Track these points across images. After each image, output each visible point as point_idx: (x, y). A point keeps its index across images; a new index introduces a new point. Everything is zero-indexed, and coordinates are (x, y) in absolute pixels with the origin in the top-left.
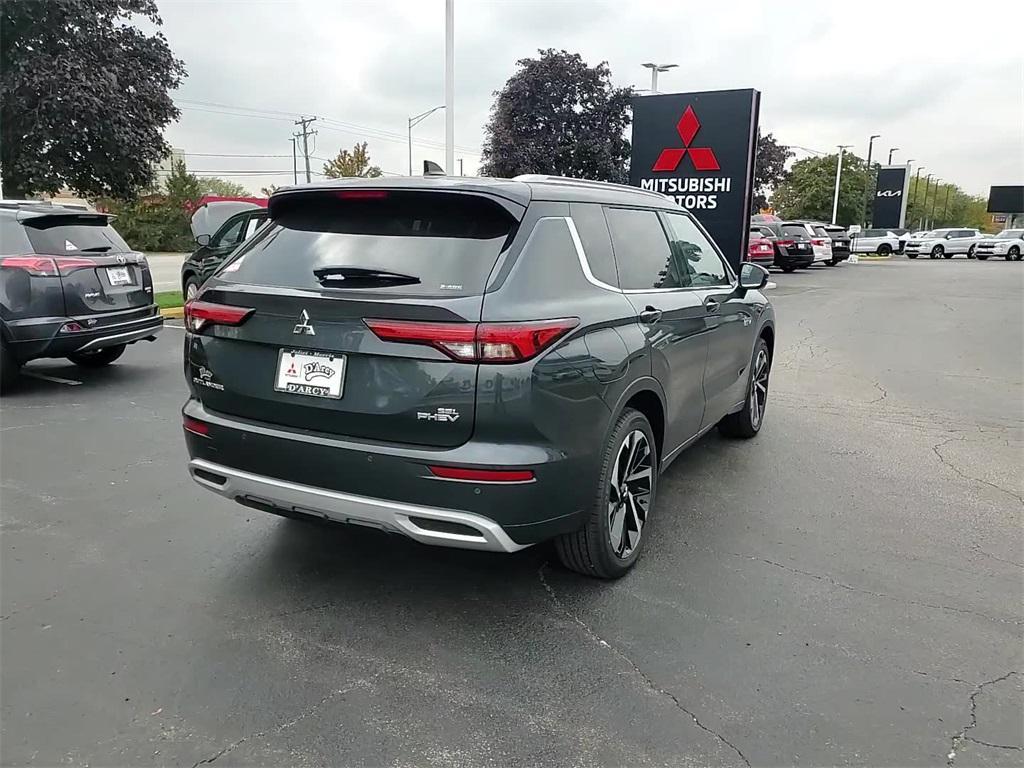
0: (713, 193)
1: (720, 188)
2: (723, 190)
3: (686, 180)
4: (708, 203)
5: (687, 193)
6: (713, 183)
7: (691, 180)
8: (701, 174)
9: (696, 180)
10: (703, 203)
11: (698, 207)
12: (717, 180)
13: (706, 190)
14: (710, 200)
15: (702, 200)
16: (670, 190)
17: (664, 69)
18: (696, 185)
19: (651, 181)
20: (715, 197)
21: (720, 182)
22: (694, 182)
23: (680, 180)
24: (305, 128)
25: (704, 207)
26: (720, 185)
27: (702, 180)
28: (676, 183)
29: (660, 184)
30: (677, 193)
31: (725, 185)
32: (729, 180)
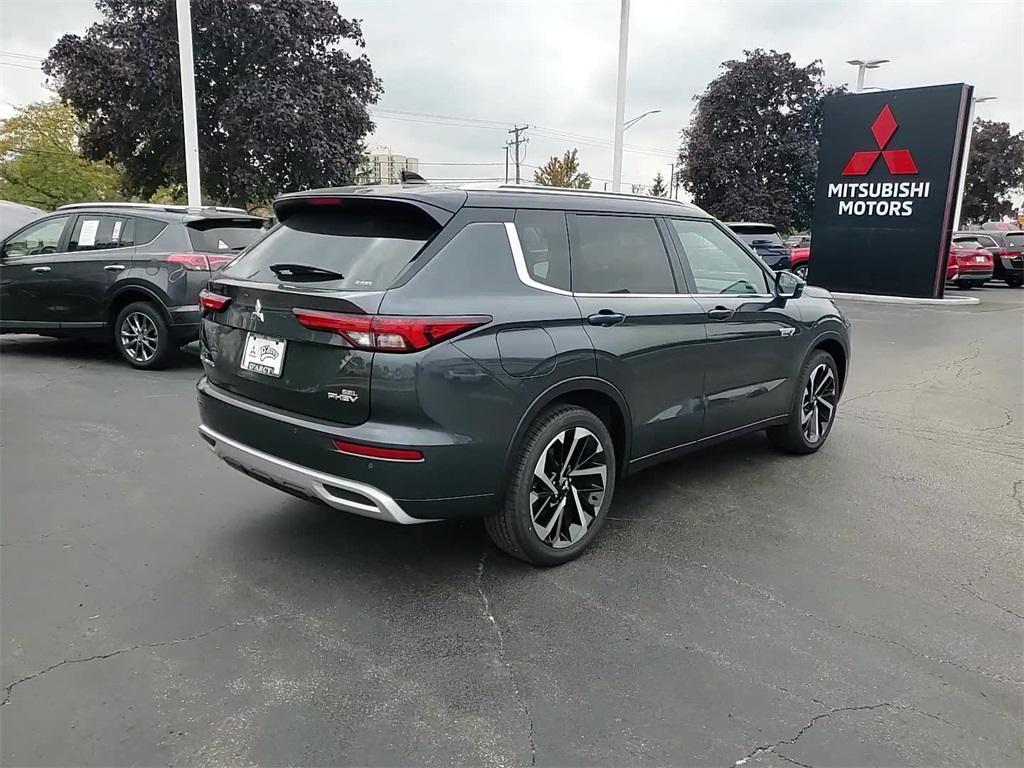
0: (908, 198)
1: (916, 193)
2: (920, 195)
3: (879, 185)
4: (902, 210)
5: (880, 199)
6: (909, 188)
7: (885, 185)
8: (897, 178)
9: (891, 185)
10: (896, 210)
11: (891, 214)
12: (913, 184)
13: (901, 195)
14: (905, 207)
15: (895, 206)
16: (860, 195)
17: (873, 65)
18: (889, 190)
19: (840, 186)
20: (910, 203)
21: (917, 186)
22: (887, 187)
23: (872, 185)
24: (517, 137)
25: (898, 214)
26: (917, 190)
27: (897, 185)
28: (868, 188)
29: (849, 189)
30: (868, 198)
31: (923, 189)
32: (928, 185)
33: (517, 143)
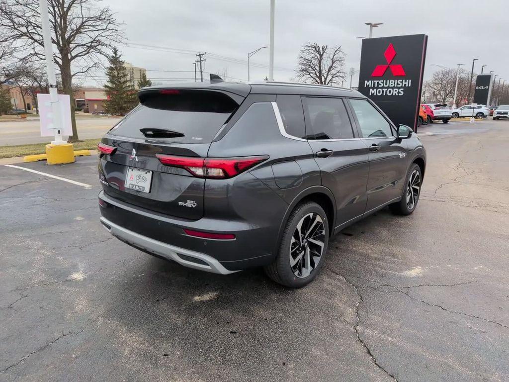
0: (402, 87)
1: (405, 85)
2: (407, 86)
3: (388, 81)
4: (399, 93)
5: (388, 87)
6: (402, 82)
7: (391, 81)
8: (396, 77)
9: (393, 81)
10: (396, 93)
11: (394, 94)
12: (404, 81)
13: (398, 86)
14: (400, 91)
15: (396, 91)
16: (380, 86)
17: (376, 25)
18: (393, 83)
19: (370, 82)
20: (403, 89)
22: (392, 82)
23: (385, 81)
24: (200, 58)
25: (397, 94)
26: (406, 83)
27: (396, 81)
28: (383, 83)
29: (374, 83)
30: (383, 87)
31: (408, 83)
32: (410, 81)
33: (201, 61)
